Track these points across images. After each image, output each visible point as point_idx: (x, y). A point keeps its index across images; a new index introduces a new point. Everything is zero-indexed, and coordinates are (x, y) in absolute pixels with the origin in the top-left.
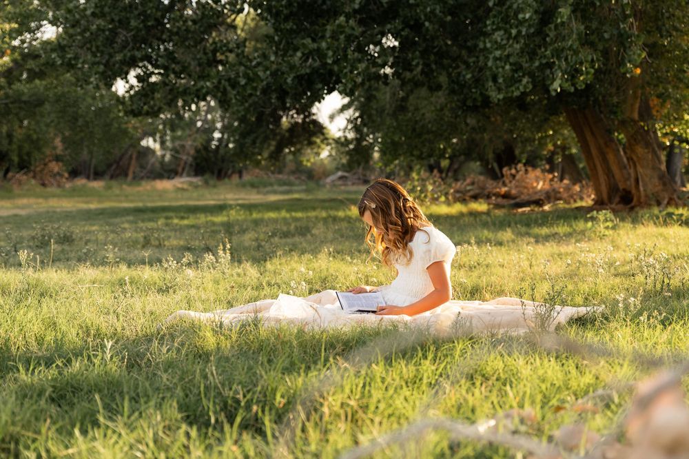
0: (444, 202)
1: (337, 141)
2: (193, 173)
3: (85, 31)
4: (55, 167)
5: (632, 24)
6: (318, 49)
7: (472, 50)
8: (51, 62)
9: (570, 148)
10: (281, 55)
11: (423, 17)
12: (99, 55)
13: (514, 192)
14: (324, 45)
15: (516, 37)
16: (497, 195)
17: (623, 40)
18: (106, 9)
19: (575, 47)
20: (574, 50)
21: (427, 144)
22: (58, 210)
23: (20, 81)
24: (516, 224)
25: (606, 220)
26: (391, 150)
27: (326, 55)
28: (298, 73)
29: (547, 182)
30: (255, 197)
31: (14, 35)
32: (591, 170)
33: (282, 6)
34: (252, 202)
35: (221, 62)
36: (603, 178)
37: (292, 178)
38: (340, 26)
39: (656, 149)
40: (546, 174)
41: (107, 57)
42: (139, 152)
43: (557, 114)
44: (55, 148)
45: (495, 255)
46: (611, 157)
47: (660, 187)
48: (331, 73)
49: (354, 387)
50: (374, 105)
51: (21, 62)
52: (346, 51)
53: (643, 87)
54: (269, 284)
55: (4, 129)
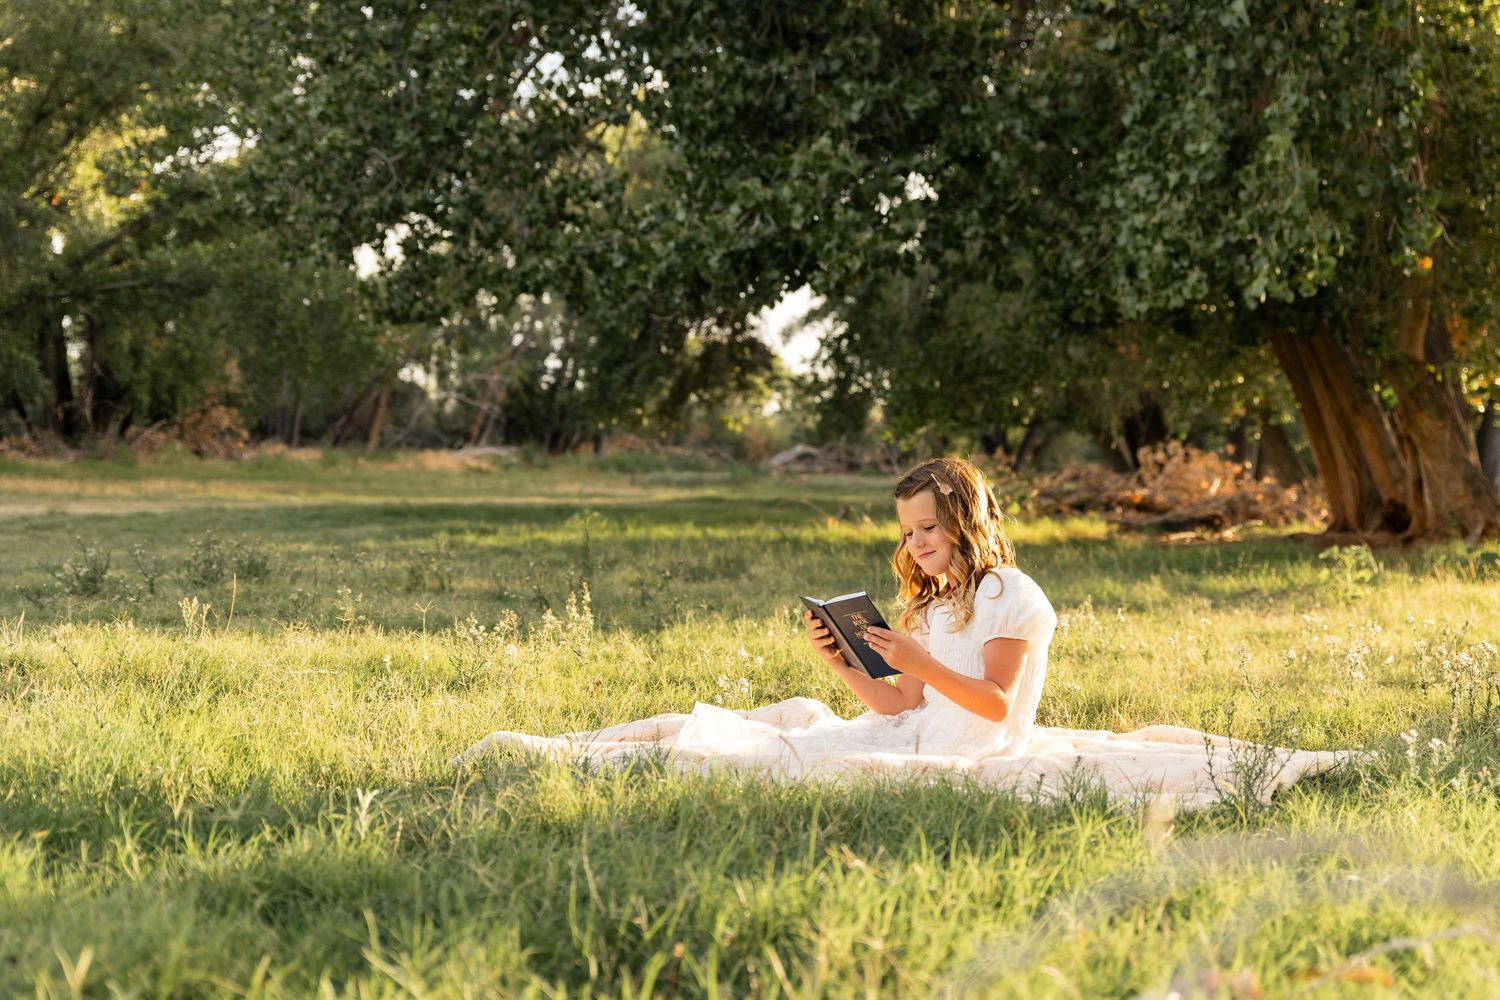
0: (1018, 516)
1: (798, 382)
2: (501, 439)
3: (303, 150)
4: (224, 417)
5: (1415, 167)
6: (775, 201)
7: (1084, 211)
8: (233, 209)
9: (1279, 413)
10: (698, 210)
11: (988, 142)
12: (329, 197)
13: (1161, 499)
14: (786, 192)
15: (1176, 189)
16: (1127, 504)
17: (1395, 198)
18: (349, 108)
19: (1297, 213)
20: (1296, 219)
21: (986, 397)
22: (229, 506)
23: (163, 243)
24: (1170, 567)
25: (1359, 567)
26: (909, 408)
27: (790, 212)
28: (732, 248)
29: (1230, 481)
30: (625, 492)
31: (160, 153)
32: (1322, 458)
33: (703, 112)
34: (620, 501)
35: (572, 218)
36: (1346, 477)
37: (702, 455)
38: (820, 155)
39: (1460, 420)
40: (1228, 464)
41: (346, 203)
42: (394, 394)
43: (1255, 344)
44: (225, 379)
45: (1131, 633)
46: (1364, 434)
47: (1468, 500)
48: (798, 248)
49: (877, 912)
50: (876, 311)
51: (168, 206)
52: (829, 206)
53: (1434, 295)
54: (673, 680)
55: (126, 338)
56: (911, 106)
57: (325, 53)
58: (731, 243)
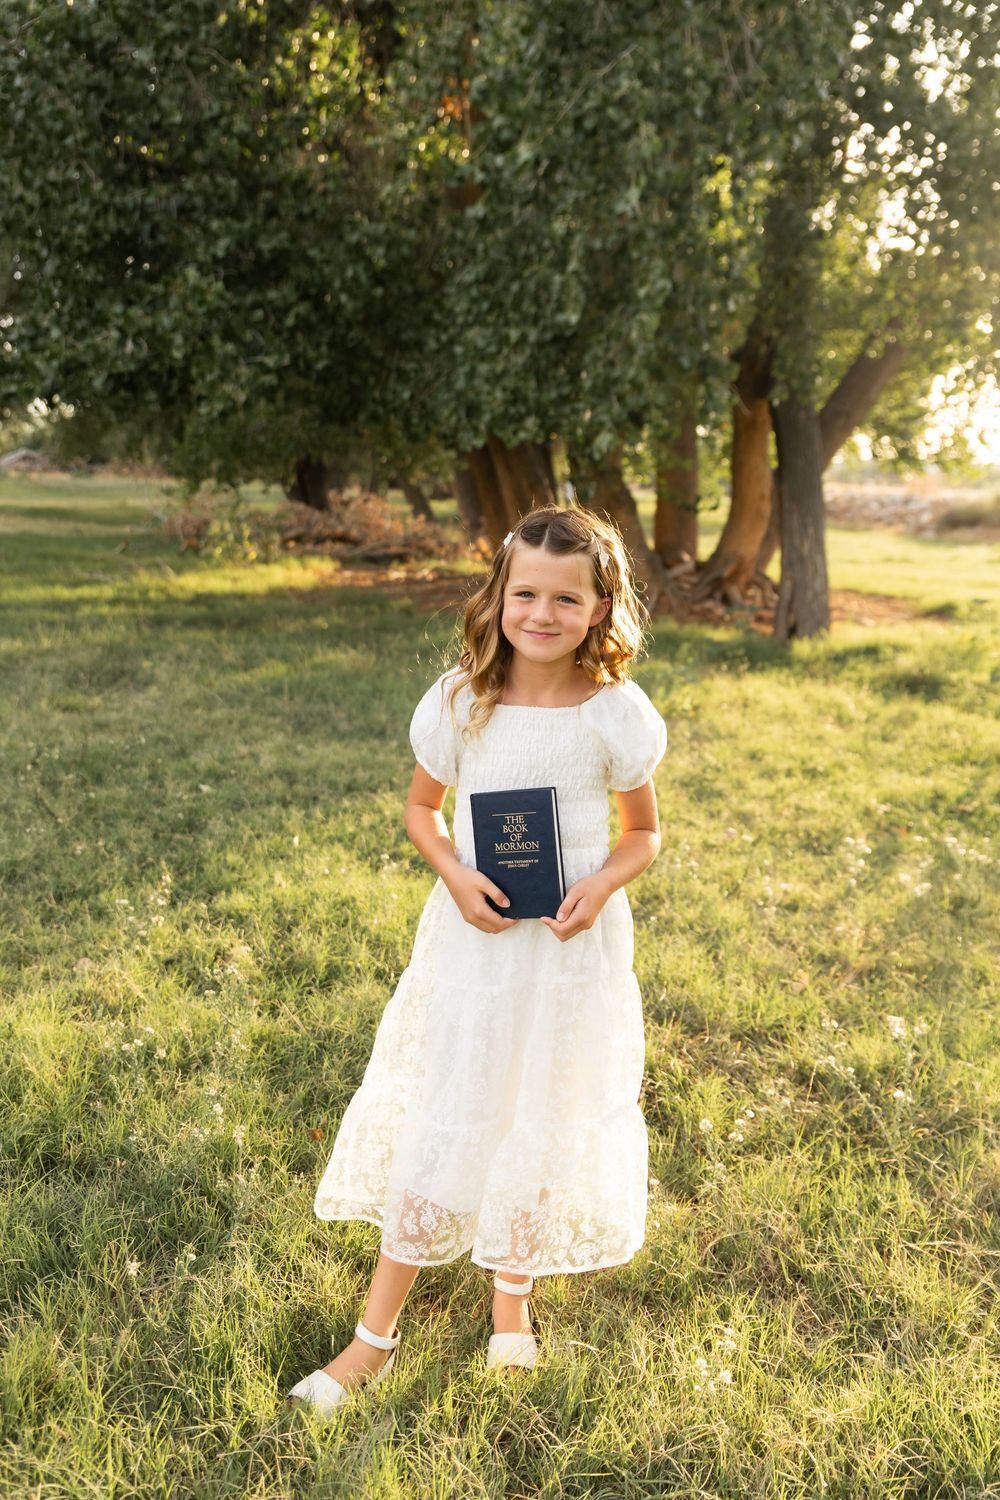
6: (153, 329)
13: (355, 533)
14: (165, 321)
27: (171, 341)
33: (79, 237)
38: (194, 288)
56: (266, 245)
58: (113, 364)
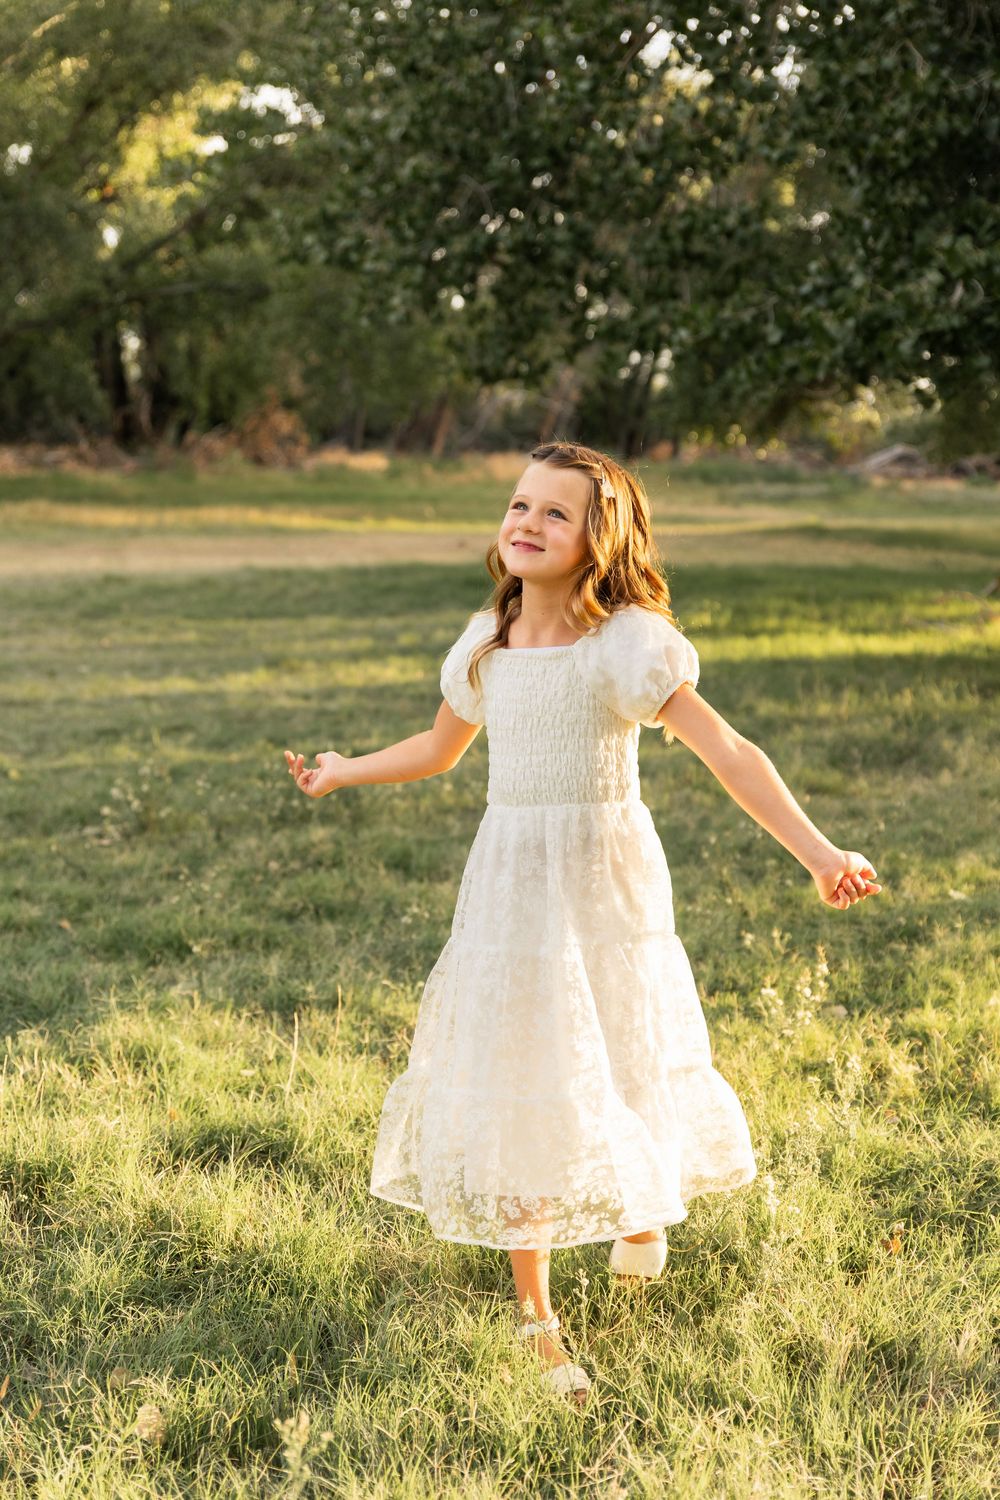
3: (383, 179)
4: (285, 422)
10: (879, 271)
18: (436, 127)
23: (219, 238)
28: (930, 328)
33: (896, 147)
44: (286, 385)
55: (182, 342)
57: (407, 59)
58: (930, 320)
